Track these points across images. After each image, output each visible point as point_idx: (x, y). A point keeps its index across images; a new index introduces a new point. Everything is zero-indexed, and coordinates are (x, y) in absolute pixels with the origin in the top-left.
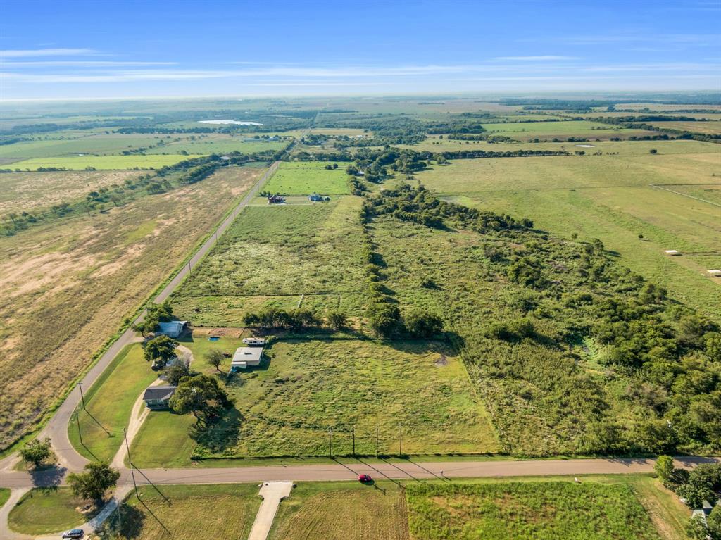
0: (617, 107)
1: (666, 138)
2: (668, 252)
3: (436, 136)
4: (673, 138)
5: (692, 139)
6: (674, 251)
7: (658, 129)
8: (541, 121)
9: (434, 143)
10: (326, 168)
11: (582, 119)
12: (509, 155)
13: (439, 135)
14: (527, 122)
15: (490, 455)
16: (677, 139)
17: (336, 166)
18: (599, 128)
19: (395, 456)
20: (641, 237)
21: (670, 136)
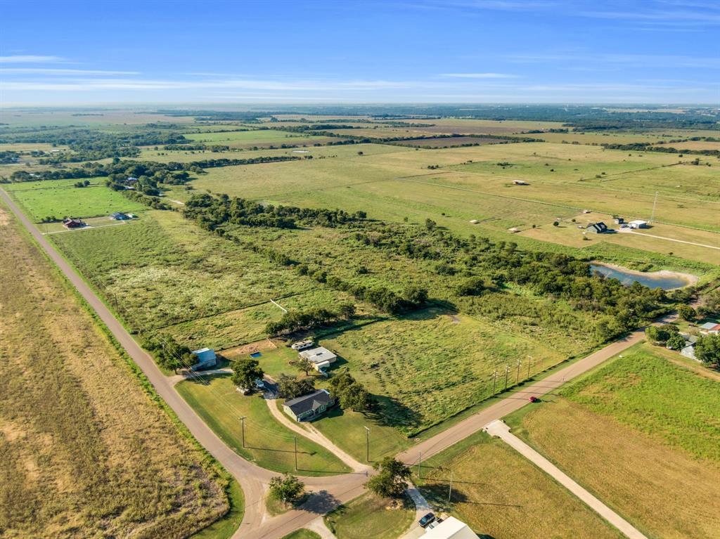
0: (280, 117)
1: (352, 142)
2: (472, 221)
3: (150, 147)
4: (357, 143)
5: (370, 142)
6: (475, 221)
7: (338, 136)
8: (233, 131)
9: (159, 154)
10: (76, 186)
11: (267, 129)
12: (252, 162)
13: (154, 147)
14: (220, 132)
15: (566, 361)
16: (360, 143)
17: (87, 183)
18: (291, 136)
19: (526, 381)
20: (444, 214)
21: (355, 141)
